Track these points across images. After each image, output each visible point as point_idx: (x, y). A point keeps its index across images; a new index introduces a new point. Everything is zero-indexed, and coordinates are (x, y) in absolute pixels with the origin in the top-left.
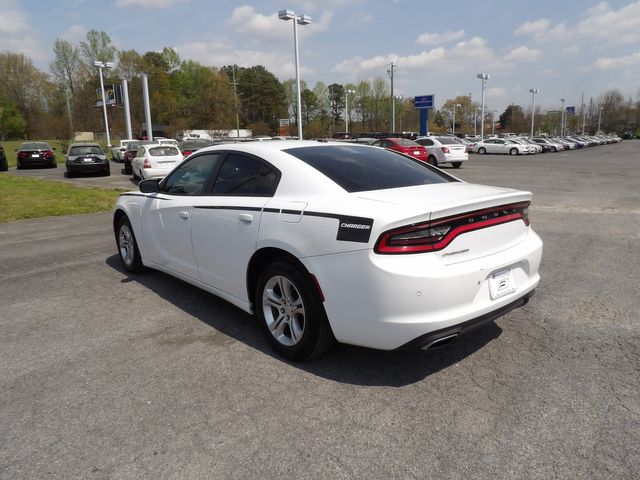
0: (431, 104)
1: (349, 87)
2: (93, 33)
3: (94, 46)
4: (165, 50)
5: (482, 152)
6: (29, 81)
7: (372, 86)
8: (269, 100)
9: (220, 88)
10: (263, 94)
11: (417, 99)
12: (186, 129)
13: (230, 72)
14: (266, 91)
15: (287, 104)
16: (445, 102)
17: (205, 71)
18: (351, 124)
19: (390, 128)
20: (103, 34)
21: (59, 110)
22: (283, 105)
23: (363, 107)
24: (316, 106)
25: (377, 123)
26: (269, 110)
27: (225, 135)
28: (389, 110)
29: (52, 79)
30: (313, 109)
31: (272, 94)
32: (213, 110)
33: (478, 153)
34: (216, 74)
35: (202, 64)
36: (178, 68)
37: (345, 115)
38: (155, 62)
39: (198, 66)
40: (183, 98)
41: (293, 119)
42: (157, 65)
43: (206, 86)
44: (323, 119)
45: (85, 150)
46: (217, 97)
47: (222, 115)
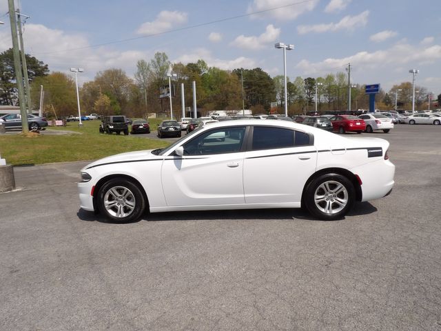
0: (377, 90)
1: (319, 79)
2: (158, 54)
3: (158, 62)
4: (199, 61)
5: (412, 122)
6: (122, 84)
7: (336, 79)
8: (264, 90)
9: (231, 83)
10: (259, 86)
11: (368, 87)
12: (212, 110)
13: (238, 73)
14: (262, 84)
15: (276, 93)
17: (223, 73)
18: (320, 105)
19: (347, 108)
20: (164, 54)
21: (137, 101)
22: (273, 93)
23: (329, 92)
24: (296, 93)
25: (339, 103)
26: (264, 96)
27: (235, 113)
28: (347, 95)
29: (135, 81)
30: (294, 95)
31: (266, 86)
32: (227, 97)
33: (410, 124)
34: (229, 74)
35: (220, 69)
36: (206, 72)
37: (315, 99)
38: (193, 69)
39: (218, 70)
40: (209, 91)
41: (279, 102)
42: (194, 71)
43: (223, 83)
44: (300, 102)
45: (169, 124)
46: (230, 90)
47: (233, 101)
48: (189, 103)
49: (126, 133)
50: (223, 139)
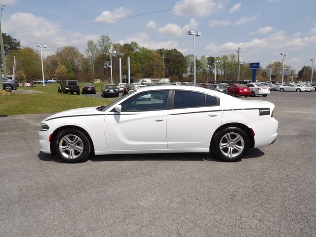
0: (258, 67)
1: (218, 58)
2: (103, 36)
3: (103, 42)
4: (132, 43)
5: (282, 90)
6: (76, 58)
7: (229, 58)
8: (178, 65)
9: (156, 59)
10: (175, 62)
11: (251, 64)
12: (142, 78)
13: (161, 52)
14: (177, 60)
15: (187, 66)
16: (268, 65)
17: (150, 51)
18: (218, 76)
19: (237, 78)
20: (107, 36)
21: (87, 70)
22: (185, 67)
23: (224, 67)
24: (201, 67)
25: (231, 75)
26: (178, 69)
27: (158, 81)
28: (237, 69)
29: (86, 56)
30: (199, 69)
31: (180, 62)
32: (152, 69)
33: (280, 91)
34: (154, 53)
35: (148, 49)
36: (138, 50)
37: (215, 72)
38: (128, 48)
39: (146, 49)
40: (139, 64)
41: (189, 74)
42: (129, 49)
43: (150, 59)
44: (204, 73)
45: (110, 87)
46: (154, 64)
47: (156, 72)
48: (125, 72)
49: (78, 93)
50: (149, 99)
